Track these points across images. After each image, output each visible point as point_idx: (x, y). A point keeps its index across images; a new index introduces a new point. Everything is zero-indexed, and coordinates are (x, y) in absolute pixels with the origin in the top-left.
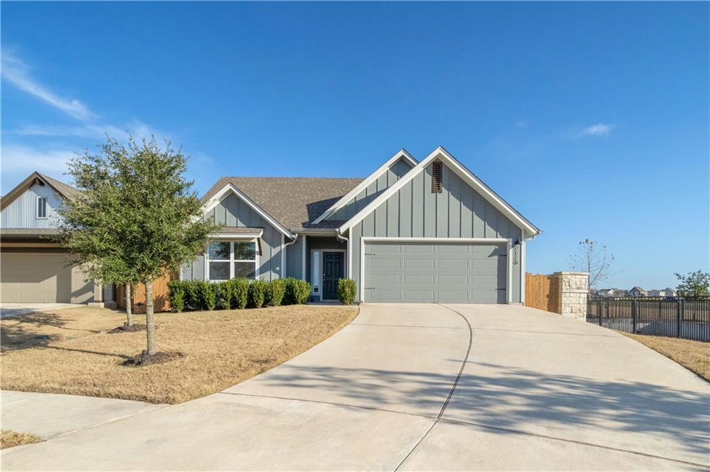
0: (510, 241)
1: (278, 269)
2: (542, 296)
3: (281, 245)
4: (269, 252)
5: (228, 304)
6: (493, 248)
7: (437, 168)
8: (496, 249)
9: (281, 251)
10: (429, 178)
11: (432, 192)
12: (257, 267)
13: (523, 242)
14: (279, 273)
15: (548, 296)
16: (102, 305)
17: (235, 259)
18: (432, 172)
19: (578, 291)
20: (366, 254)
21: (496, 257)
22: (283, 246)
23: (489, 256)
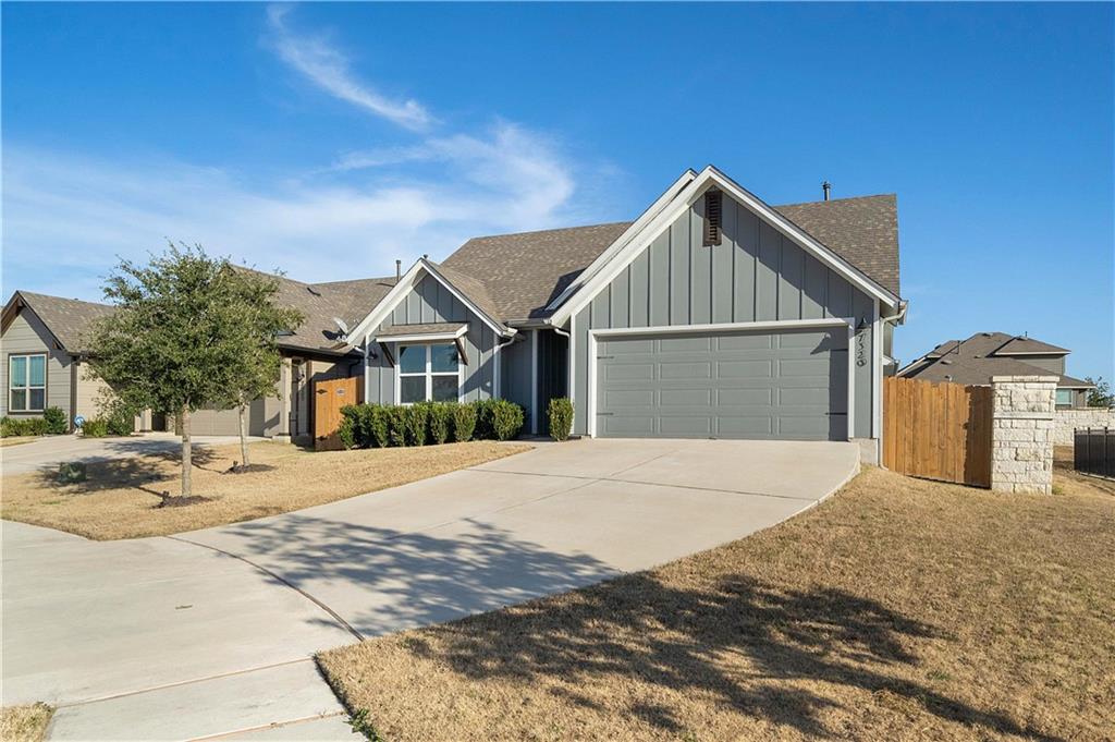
0: (851, 323)
1: (488, 384)
2: (951, 427)
3: (492, 347)
4: (476, 358)
5: (401, 438)
6: (820, 337)
7: (713, 204)
8: (826, 338)
9: (492, 358)
10: (698, 221)
11: (705, 245)
12: (461, 383)
13: (876, 324)
14: (490, 390)
15: (966, 426)
16: (288, 439)
17: (433, 371)
18: (703, 211)
19: (1032, 415)
20: (598, 358)
21: (827, 354)
22: (497, 348)
23: (812, 353)
